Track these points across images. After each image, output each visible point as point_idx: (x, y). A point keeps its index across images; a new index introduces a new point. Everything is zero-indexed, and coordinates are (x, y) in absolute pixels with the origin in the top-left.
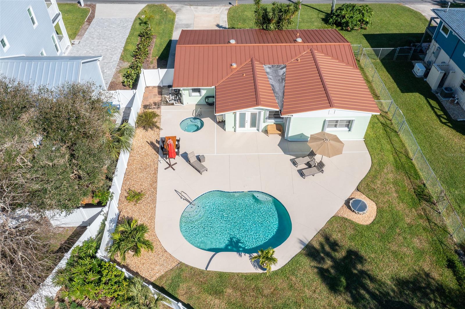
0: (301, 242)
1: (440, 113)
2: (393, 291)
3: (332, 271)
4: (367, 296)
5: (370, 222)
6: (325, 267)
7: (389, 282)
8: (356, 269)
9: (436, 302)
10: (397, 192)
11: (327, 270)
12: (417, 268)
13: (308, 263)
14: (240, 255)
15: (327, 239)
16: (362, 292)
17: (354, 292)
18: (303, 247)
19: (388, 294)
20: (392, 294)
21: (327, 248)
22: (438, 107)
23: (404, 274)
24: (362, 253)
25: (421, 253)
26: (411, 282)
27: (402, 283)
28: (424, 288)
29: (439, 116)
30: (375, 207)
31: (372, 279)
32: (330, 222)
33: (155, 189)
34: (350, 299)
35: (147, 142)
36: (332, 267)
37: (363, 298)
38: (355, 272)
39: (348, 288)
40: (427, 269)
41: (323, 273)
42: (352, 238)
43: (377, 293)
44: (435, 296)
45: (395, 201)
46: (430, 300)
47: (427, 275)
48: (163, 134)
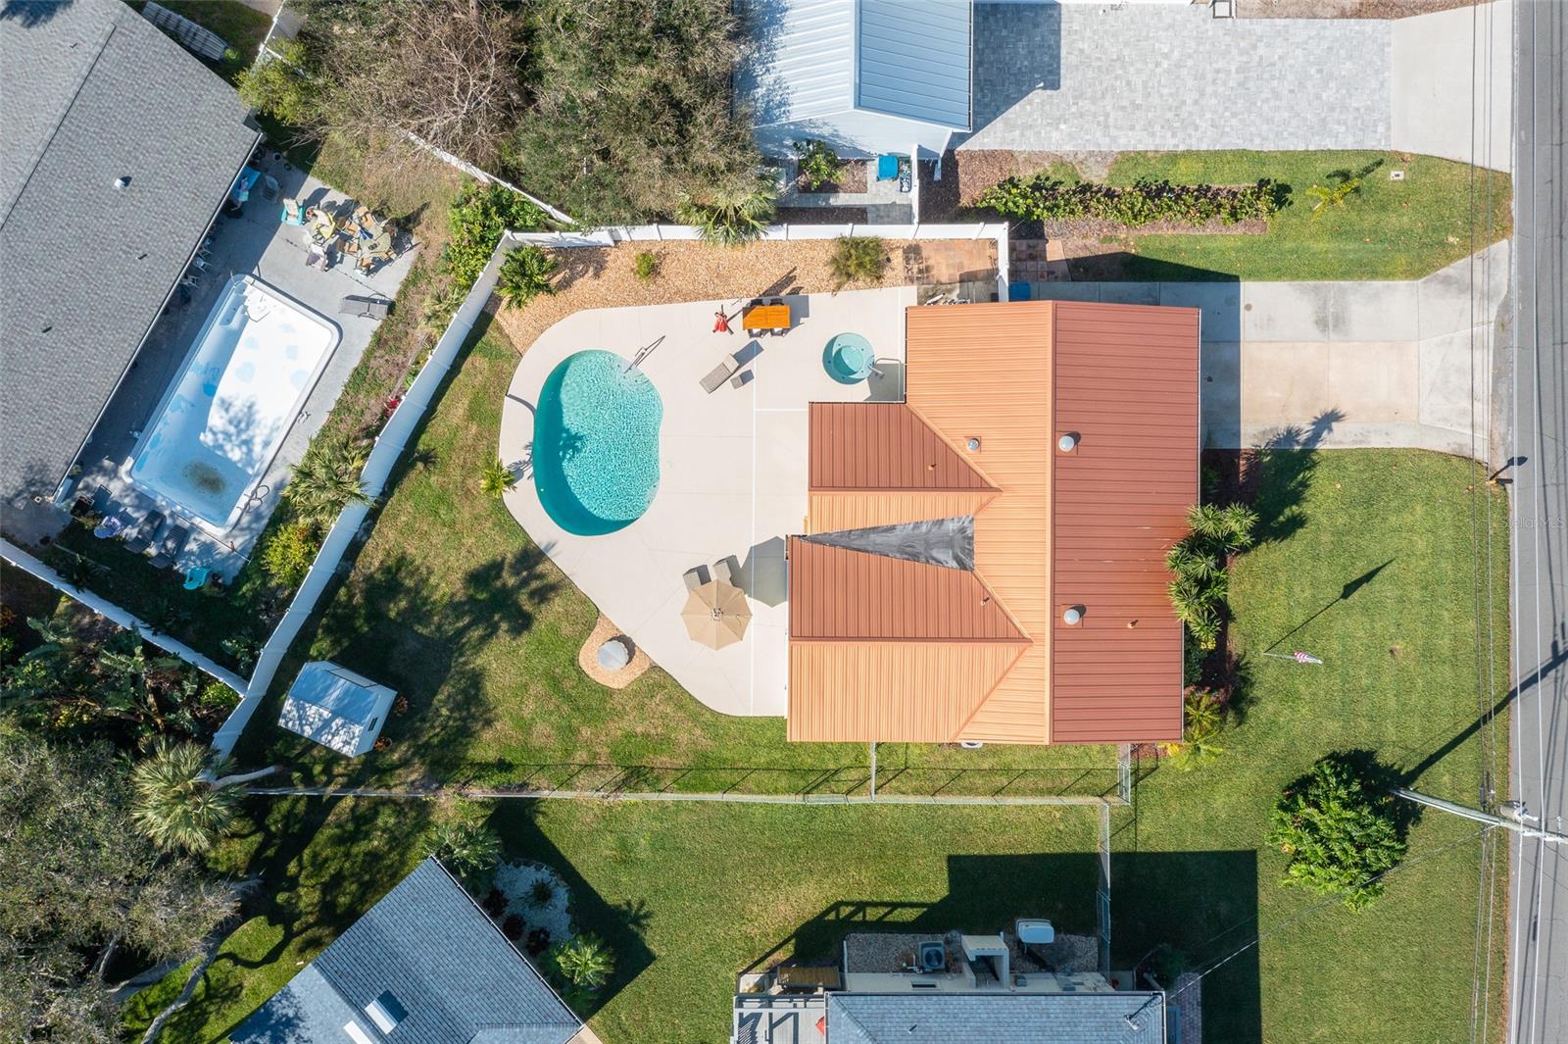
0: (550, 546)
1: (872, 914)
2: (465, 663)
3: (498, 584)
4: (461, 624)
5: (584, 668)
6: (505, 574)
7: (479, 661)
8: (501, 619)
9: (449, 718)
10: (646, 735)
11: (498, 576)
12: (499, 710)
13: (509, 549)
14: (527, 447)
15: (553, 588)
16: (466, 620)
17: (466, 608)
18: (542, 547)
19: (461, 655)
20: (462, 660)
21: (535, 584)
22: (890, 918)
23: (490, 688)
24: (525, 637)
25: (525, 727)
26: (477, 695)
27: (476, 679)
28: (468, 709)
29: (861, 906)
30: (615, 686)
31: (484, 639)
32: (585, 601)
33: (670, 300)
34: (456, 599)
35: (795, 269)
36: (504, 585)
37: (458, 618)
38: (496, 617)
39: (471, 599)
40: (498, 725)
41: (495, 568)
42: (554, 630)
43: (464, 640)
44: (455, 720)
45: (625, 724)
46: (451, 711)
47: (488, 723)
48: (815, 300)
